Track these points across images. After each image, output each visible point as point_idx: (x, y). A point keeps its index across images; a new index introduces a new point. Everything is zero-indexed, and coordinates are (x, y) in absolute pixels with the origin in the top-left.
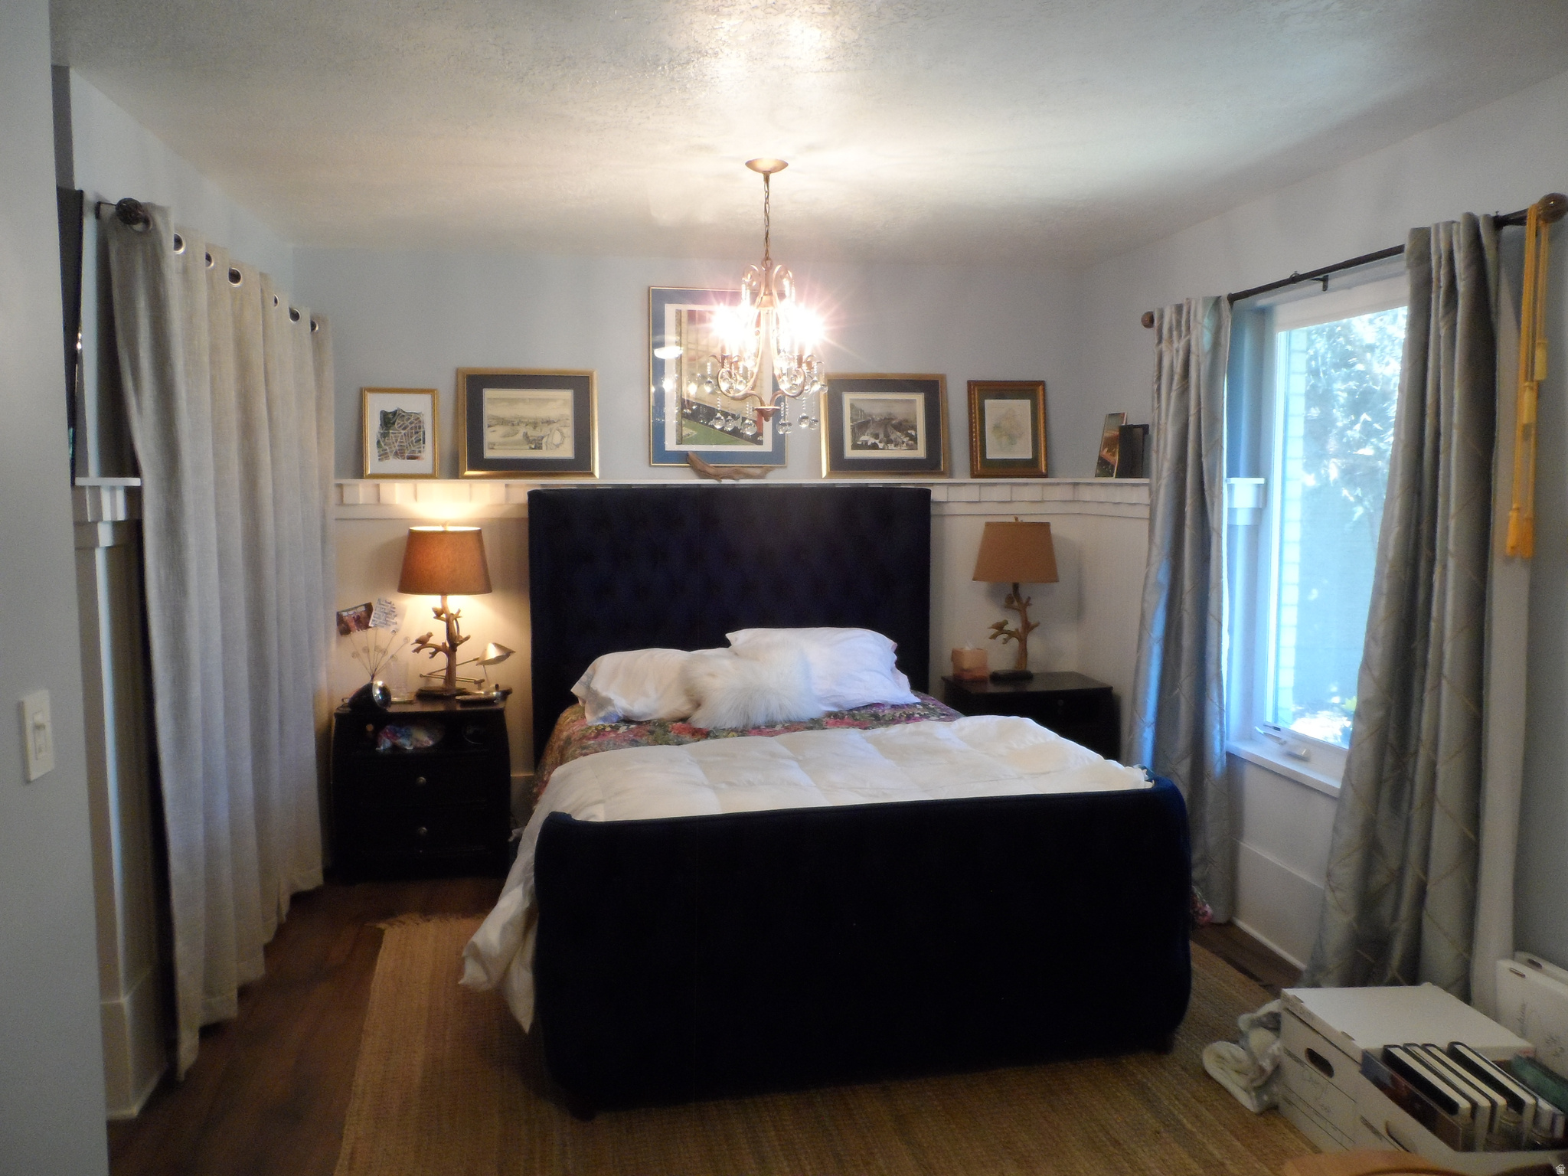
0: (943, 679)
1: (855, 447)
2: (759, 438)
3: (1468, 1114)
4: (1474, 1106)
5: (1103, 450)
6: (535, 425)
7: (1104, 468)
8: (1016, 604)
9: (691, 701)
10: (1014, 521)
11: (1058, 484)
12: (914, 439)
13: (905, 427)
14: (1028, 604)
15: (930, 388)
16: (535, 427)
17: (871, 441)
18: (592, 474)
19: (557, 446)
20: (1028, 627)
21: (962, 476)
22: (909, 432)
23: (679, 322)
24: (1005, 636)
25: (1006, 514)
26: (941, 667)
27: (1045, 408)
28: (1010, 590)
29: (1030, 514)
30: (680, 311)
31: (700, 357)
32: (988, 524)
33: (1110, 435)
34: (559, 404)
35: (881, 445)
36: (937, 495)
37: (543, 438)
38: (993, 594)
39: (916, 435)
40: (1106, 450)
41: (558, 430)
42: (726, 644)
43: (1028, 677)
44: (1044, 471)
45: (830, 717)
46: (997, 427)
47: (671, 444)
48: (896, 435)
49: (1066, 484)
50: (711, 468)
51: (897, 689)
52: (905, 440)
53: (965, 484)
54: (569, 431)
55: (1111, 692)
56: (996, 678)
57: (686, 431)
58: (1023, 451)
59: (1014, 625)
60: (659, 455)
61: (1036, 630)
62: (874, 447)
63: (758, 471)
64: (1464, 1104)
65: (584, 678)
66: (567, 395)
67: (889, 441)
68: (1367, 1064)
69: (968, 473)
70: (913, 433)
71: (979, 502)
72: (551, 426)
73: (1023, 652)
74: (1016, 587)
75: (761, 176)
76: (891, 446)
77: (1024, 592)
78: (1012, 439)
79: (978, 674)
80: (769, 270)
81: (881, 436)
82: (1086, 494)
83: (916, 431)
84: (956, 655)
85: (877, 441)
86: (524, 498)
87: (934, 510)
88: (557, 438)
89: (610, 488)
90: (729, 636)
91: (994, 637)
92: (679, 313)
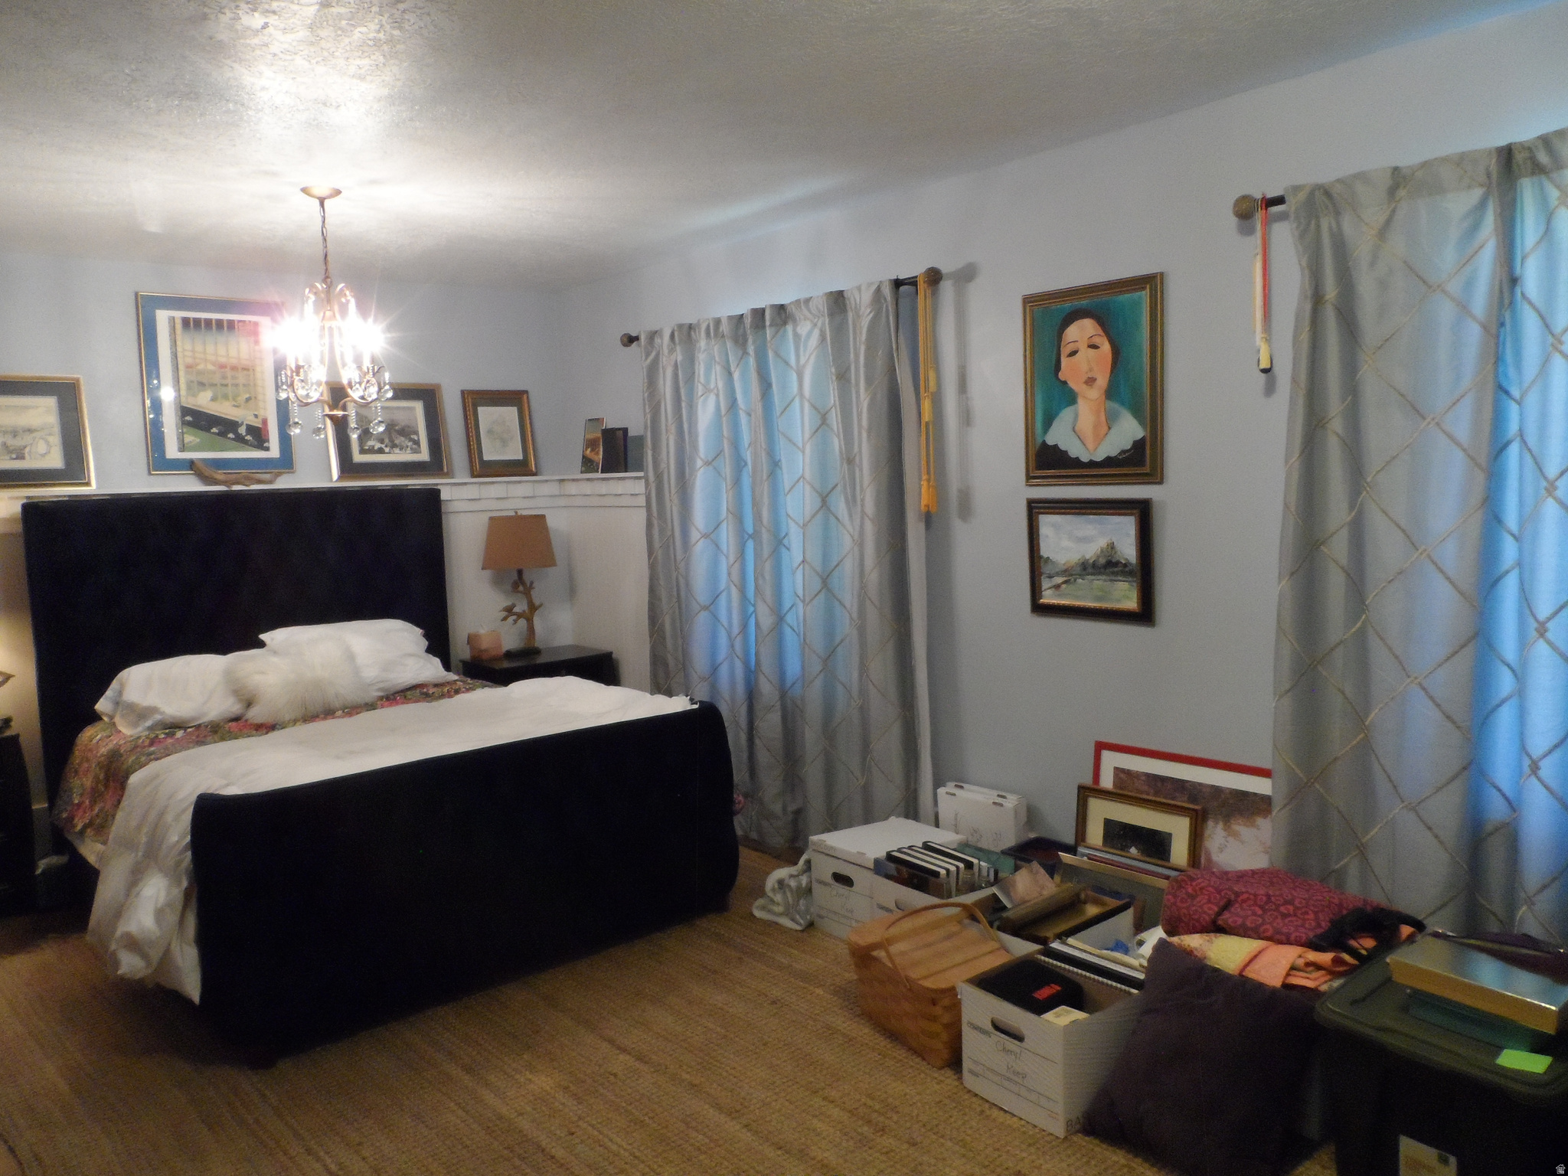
0: (461, 661)
1: (363, 451)
2: (266, 445)
3: (945, 876)
4: (948, 871)
5: (586, 450)
6: (15, 433)
7: (588, 465)
8: (521, 588)
9: (240, 701)
10: (514, 514)
11: (547, 481)
12: (417, 443)
13: (407, 432)
14: (531, 587)
15: (428, 396)
16: (15, 436)
17: (378, 446)
18: (88, 484)
19: (43, 455)
20: (533, 608)
21: (462, 475)
22: (412, 436)
23: (173, 329)
24: (514, 617)
25: (507, 508)
26: (460, 650)
27: (530, 416)
28: (515, 577)
29: (527, 508)
30: (174, 318)
31: (197, 365)
32: (491, 518)
33: (592, 437)
34: (43, 412)
35: (387, 450)
36: (445, 495)
37: (25, 447)
38: (497, 581)
39: (419, 439)
40: (589, 449)
41: (43, 439)
42: (261, 644)
43: (536, 652)
44: (534, 469)
45: (382, 700)
46: (490, 432)
47: (172, 452)
48: (400, 440)
49: (553, 481)
50: (219, 475)
51: (431, 669)
52: (410, 444)
53: (465, 484)
54: (56, 440)
55: (611, 656)
56: (509, 655)
57: (188, 438)
58: (514, 453)
59: (521, 607)
60: (159, 462)
61: (541, 609)
62: (381, 451)
63: (267, 477)
64: (943, 872)
65: (109, 693)
66: (51, 402)
67: (394, 446)
68: (878, 868)
69: (467, 472)
70: (416, 438)
71: (480, 499)
72: (34, 435)
73: (531, 630)
74: (520, 572)
75: (317, 202)
76: (397, 450)
77: (527, 577)
78: (504, 442)
79: (494, 653)
80: (330, 287)
81: (387, 441)
82: (572, 488)
83: (419, 437)
84: (472, 640)
85: (383, 446)
86: (16, 508)
87: (444, 509)
88: (41, 447)
89: (108, 497)
90: (263, 637)
91: (505, 619)
92: (172, 320)
